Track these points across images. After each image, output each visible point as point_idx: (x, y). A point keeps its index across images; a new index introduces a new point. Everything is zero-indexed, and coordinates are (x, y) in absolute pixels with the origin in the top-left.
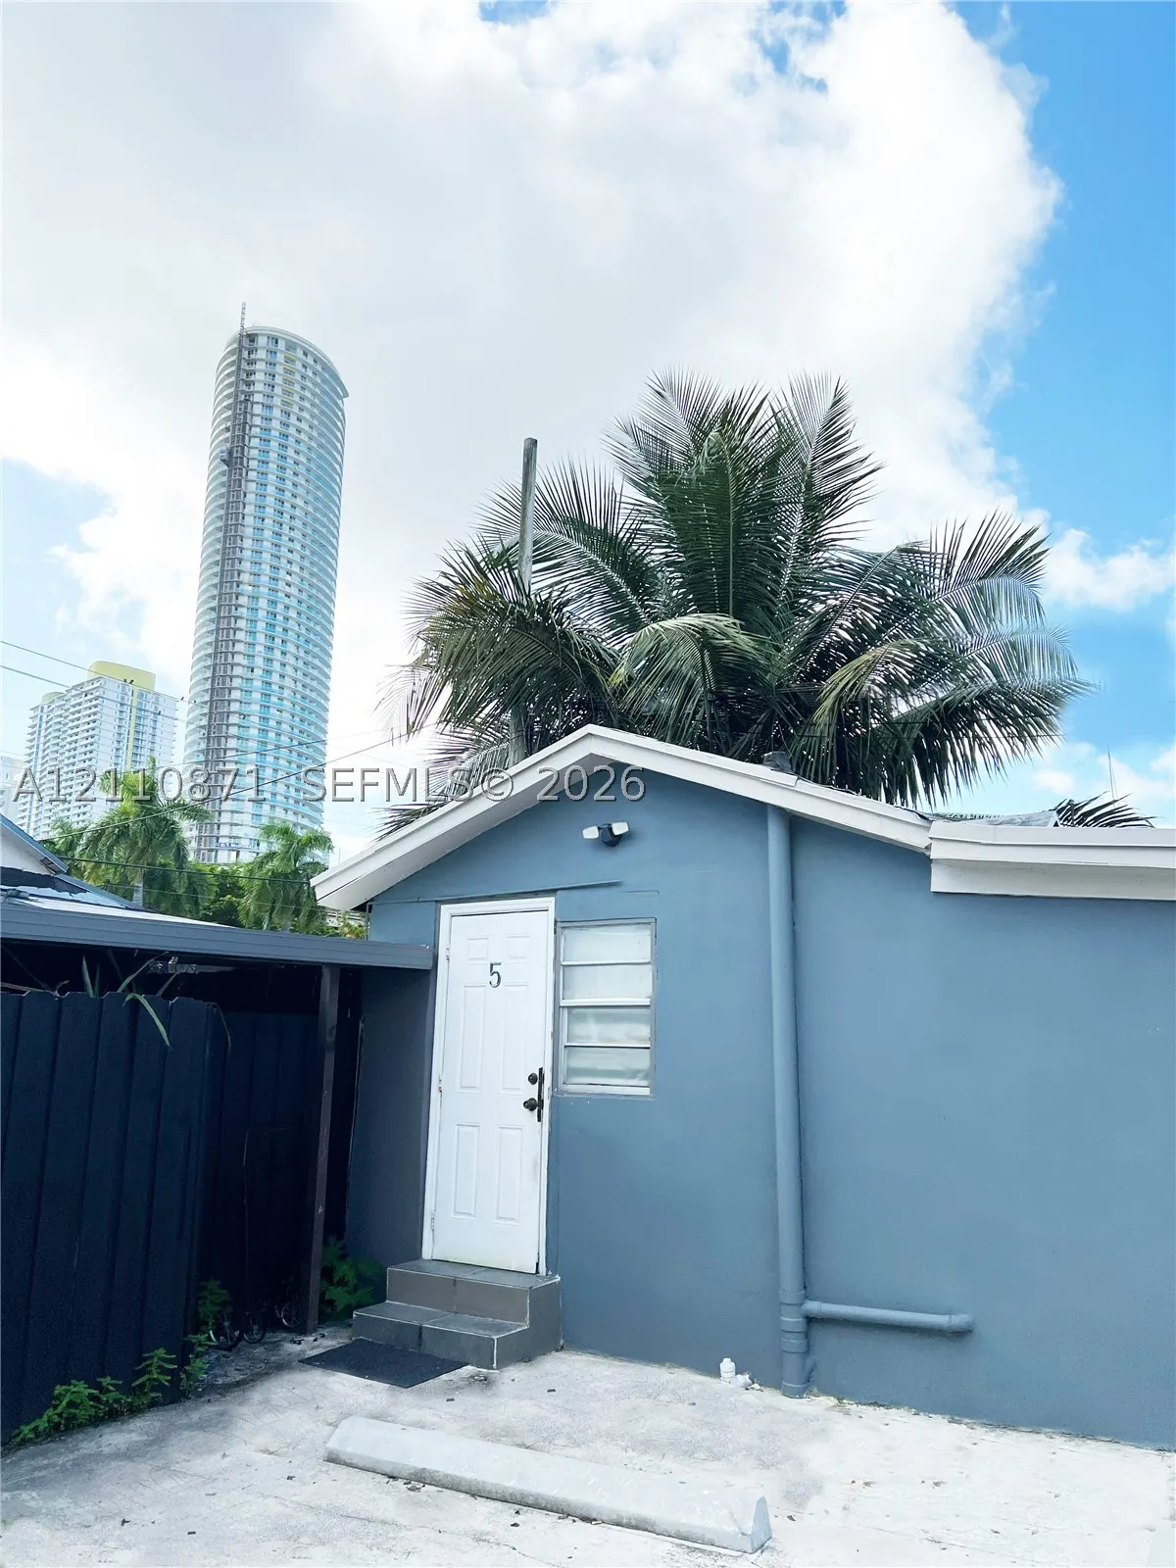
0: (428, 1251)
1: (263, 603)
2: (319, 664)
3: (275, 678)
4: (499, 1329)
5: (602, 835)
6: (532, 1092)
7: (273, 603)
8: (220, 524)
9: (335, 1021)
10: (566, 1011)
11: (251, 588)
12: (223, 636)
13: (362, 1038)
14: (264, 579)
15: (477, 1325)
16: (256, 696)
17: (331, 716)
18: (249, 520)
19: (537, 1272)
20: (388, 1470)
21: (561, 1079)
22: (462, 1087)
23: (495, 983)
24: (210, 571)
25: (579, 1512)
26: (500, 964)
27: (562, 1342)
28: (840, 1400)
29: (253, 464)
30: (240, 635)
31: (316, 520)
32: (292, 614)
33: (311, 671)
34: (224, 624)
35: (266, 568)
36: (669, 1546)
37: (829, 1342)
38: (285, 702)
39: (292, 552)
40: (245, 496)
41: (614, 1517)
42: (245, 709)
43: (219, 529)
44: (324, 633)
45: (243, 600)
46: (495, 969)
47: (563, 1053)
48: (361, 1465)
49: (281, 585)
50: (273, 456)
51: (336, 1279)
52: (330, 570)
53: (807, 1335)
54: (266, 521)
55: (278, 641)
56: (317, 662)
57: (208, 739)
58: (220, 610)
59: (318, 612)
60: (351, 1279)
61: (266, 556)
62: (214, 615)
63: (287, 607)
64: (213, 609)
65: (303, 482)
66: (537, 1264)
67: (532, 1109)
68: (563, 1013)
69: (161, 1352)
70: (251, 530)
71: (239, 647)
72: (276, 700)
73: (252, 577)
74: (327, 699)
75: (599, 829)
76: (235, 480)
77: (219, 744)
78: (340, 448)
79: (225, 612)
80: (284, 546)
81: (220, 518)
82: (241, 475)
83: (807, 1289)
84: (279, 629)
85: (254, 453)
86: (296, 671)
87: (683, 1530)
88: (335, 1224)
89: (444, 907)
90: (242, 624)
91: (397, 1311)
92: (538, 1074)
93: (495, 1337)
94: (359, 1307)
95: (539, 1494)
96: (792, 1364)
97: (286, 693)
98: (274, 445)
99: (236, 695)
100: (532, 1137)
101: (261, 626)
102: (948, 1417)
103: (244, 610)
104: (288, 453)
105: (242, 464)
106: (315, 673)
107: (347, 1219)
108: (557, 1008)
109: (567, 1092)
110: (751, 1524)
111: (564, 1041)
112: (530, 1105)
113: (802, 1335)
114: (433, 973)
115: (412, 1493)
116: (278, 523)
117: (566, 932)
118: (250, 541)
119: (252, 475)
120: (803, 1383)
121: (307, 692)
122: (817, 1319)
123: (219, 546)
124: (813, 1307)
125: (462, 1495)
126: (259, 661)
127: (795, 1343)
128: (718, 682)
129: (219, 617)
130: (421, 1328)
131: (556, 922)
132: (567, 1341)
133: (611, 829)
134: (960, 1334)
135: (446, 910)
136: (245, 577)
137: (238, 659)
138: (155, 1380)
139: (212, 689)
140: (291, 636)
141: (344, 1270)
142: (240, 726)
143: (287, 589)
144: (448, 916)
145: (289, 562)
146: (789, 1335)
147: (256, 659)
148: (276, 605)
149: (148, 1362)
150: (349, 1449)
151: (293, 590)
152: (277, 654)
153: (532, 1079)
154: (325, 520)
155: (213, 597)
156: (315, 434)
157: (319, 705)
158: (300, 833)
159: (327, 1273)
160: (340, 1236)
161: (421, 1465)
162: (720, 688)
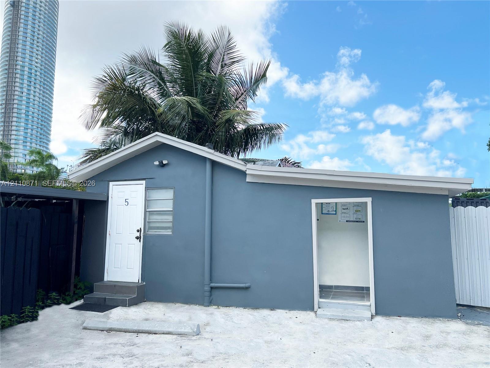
0: (106, 279)
1: (26, 69)
2: (49, 93)
3: (32, 97)
4: (129, 297)
5: (159, 164)
6: (138, 234)
7: (31, 69)
8: (9, 38)
9: (77, 215)
10: (148, 212)
11: (21, 63)
12: (10, 79)
13: (84, 220)
14: (27, 60)
15: (122, 296)
16: (24, 102)
17: (53, 112)
18: (21, 37)
19: (139, 282)
20: (101, 329)
21: (146, 230)
22: (116, 234)
23: (127, 204)
24: (5, 55)
25: (153, 332)
26: (128, 199)
27: (145, 300)
28: (218, 306)
29: (22, 17)
30: (17, 80)
31: (47, 40)
32: (38, 74)
33: (46, 95)
34: (11, 75)
35: (28, 56)
36: (176, 337)
37: (216, 293)
38: (35, 106)
39: (38, 51)
40: (19, 28)
41: (163, 332)
42: (20, 107)
43: (8, 40)
44: (51, 82)
45: (18, 67)
46: (127, 201)
47: (147, 223)
48: (93, 329)
49: (34, 63)
50: (30, 14)
51: (78, 288)
52: (53, 59)
53: (211, 292)
54: (27, 38)
55: (32, 83)
56: (48, 92)
57: (5, 117)
58: (9, 70)
59: (49, 74)
60: (83, 288)
61: (28, 52)
62: (6, 72)
63: (36, 71)
64: (6, 69)
65: (42, 26)
66: (139, 280)
67: (138, 239)
68: (147, 213)
69: (28, 307)
70: (22, 41)
71: (17, 84)
72: (32, 105)
73: (22, 59)
74: (52, 106)
75: (159, 162)
76: (15, 22)
77: (9, 119)
78: (57, 15)
79: (11, 71)
80: (35, 48)
81: (9, 35)
82: (17, 20)
83: (211, 280)
84: (33, 79)
85: (23, 13)
86: (40, 95)
87: (179, 333)
88: (77, 273)
89: (110, 183)
90: (18, 76)
91: (97, 294)
92: (139, 230)
93: (127, 299)
94: (86, 294)
95: (143, 330)
96: (207, 299)
97: (36, 102)
98: (31, 10)
99: (16, 102)
100: (138, 246)
101: (26, 77)
102: (243, 308)
103: (19, 71)
104: (37, 14)
105: (18, 16)
106: (47, 96)
107: (80, 271)
108: (145, 211)
109: (148, 234)
110: (196, 329)
111: (147, 220)
112: (137, 238)
113: (210, 292)
114: (107, 202)
115: (109, 333)
116: (32, 40)
117: (148, 190)
118: (21, 45)
119: (22, 21)
120: (209, 303)
121: (44, 103)
122: (213, 287)
123: (8, 46)
124: (213, 285)
125: (122, 333)
126: (25, 90)
127: (207, 294)
128: (193, 117)
129: (9, 73)
130: (105, 298)
131: (145, 188)
132: (147, 299)
133: (162, 162)
134: (247, 288)
135: (111, 184)
136: (19, 59)
137: (17, 88)
138: (27, 314)
139: (6, 99)
140: (38, 82)
141: (81, 285)
142: (17, 113)
143: (36, 64)
144: (112, 185)
145: (36, 54)
146: (206, 292)
147: (24, 89)
148: (32, 70)
149: (24, 310)
150: (90, 326)
151: (38, 65)
152: (32, 88)
153: (138, 231)
154: (51, 40)
155: (6, 65)
156: (47, 8)
157: (49, 107)
158: (45, 154)
159: (75, 286)
160: (79, 276)
161: (110, 327)
162: (193, 119)
